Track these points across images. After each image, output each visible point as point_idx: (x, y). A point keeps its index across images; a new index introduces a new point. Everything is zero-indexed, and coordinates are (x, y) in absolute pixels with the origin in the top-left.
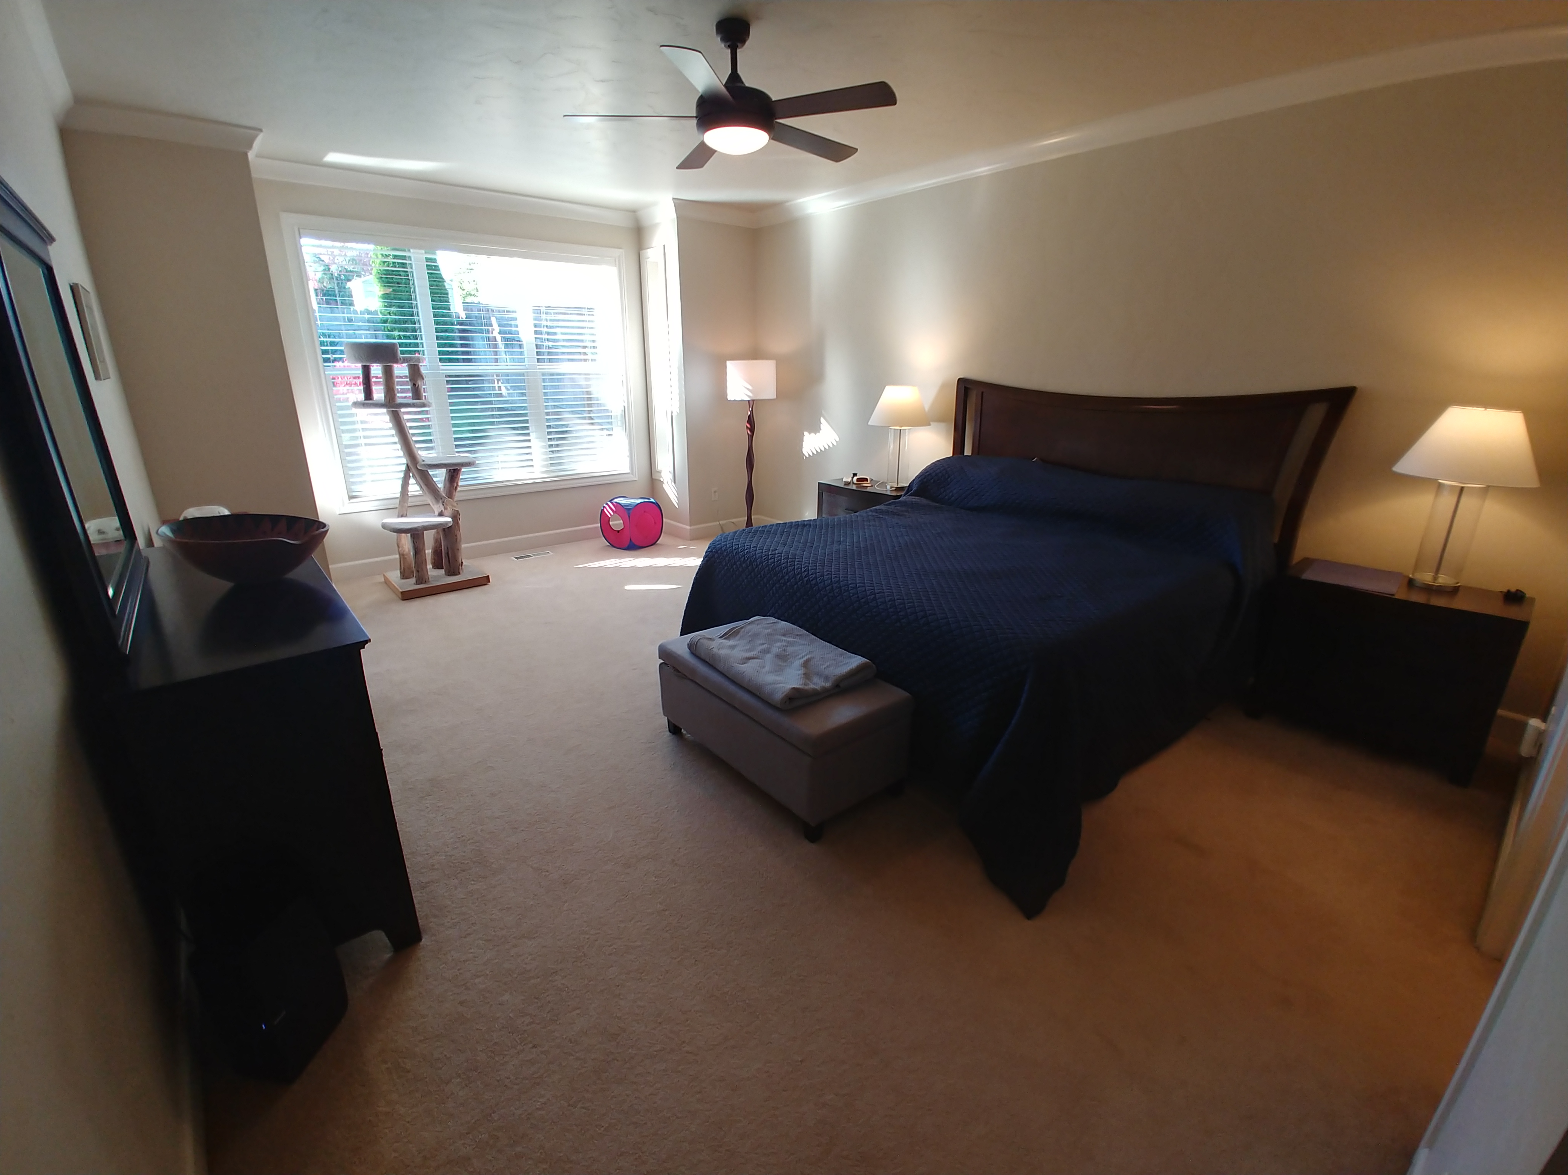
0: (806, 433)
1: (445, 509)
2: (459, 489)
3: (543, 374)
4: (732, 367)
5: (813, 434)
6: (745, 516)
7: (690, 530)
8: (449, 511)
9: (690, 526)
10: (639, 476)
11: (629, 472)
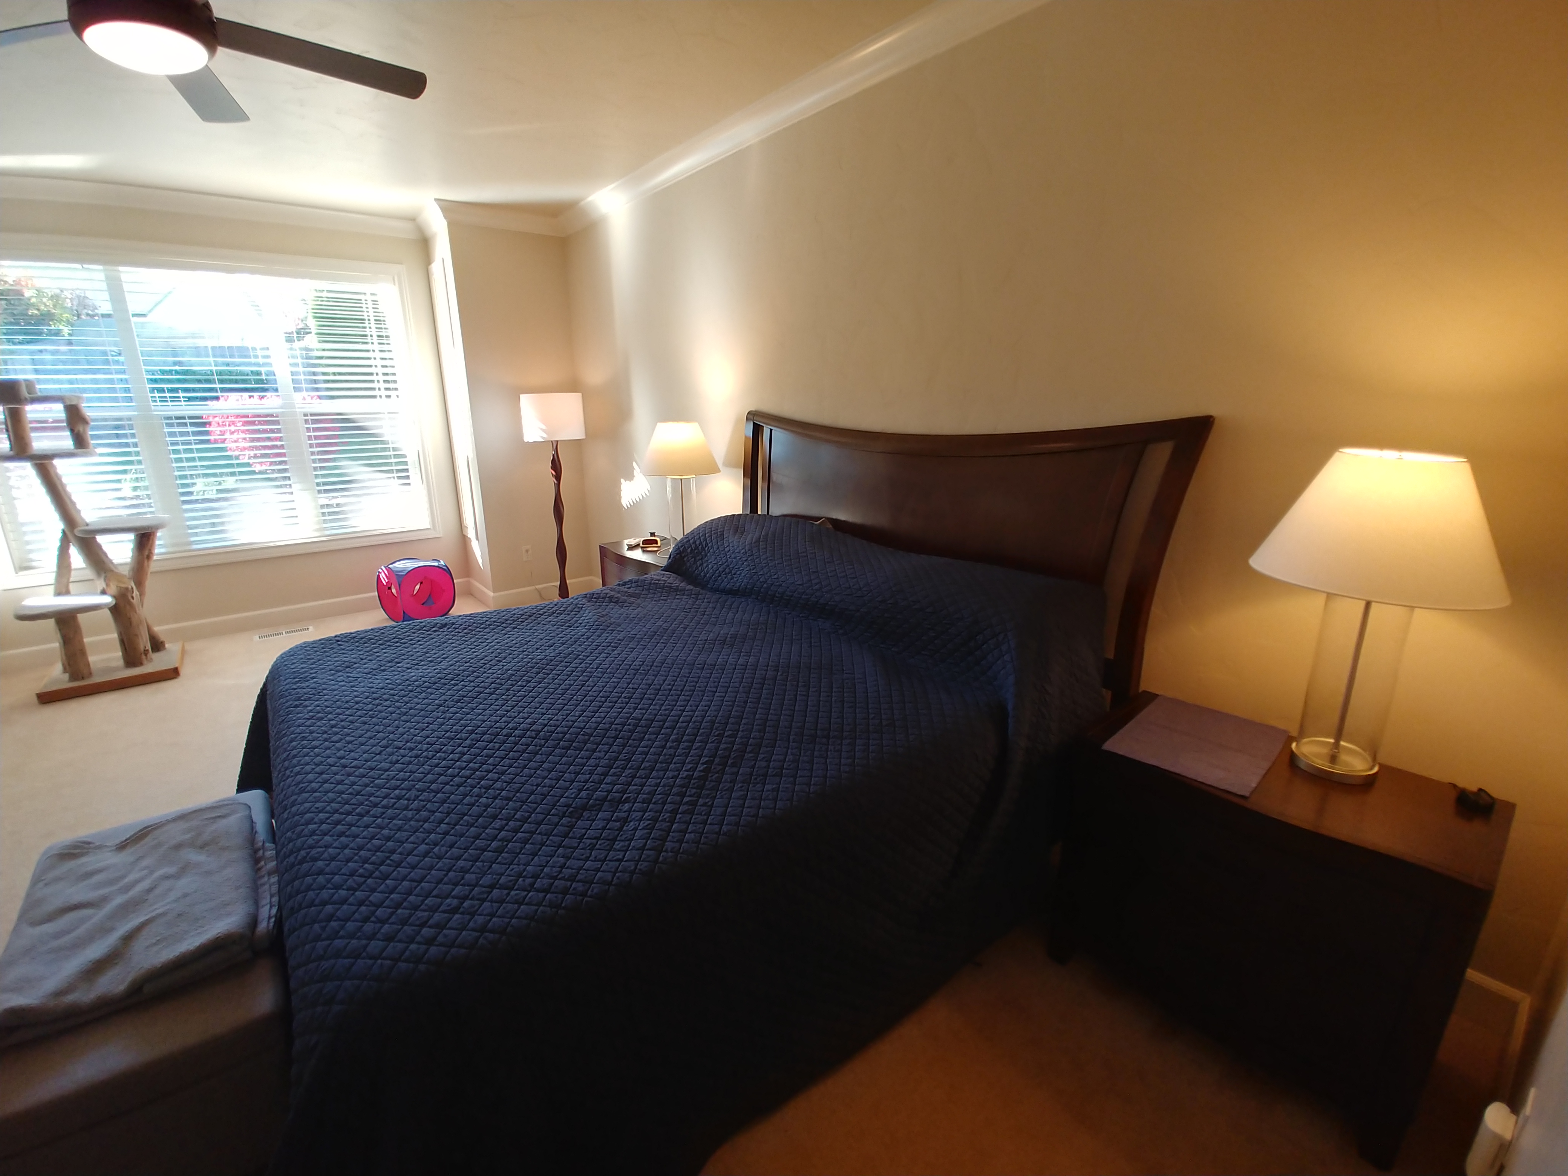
0: (622, 481)
1: (107, 585)
2: (155, 558)
3: (305, 415)
4: (526, 401)
5: (628, 482)
6: (558, 581)
7: (493, 597)
8: (113, 589)
9: (494, 593)
10: (445, 530)
11: (429, 527)
